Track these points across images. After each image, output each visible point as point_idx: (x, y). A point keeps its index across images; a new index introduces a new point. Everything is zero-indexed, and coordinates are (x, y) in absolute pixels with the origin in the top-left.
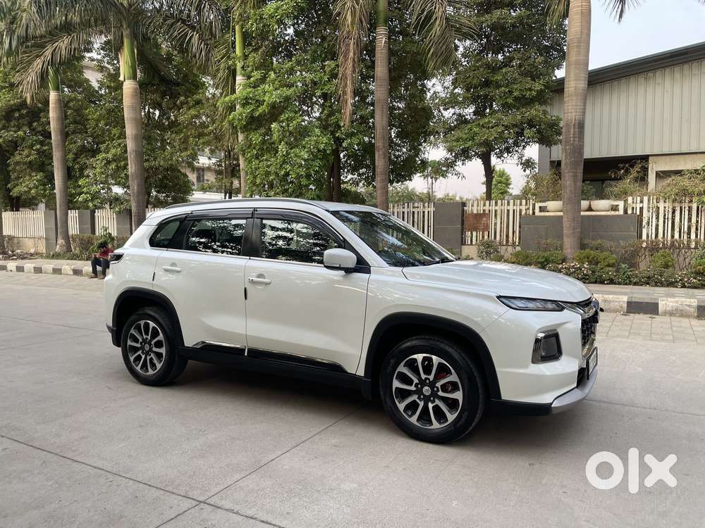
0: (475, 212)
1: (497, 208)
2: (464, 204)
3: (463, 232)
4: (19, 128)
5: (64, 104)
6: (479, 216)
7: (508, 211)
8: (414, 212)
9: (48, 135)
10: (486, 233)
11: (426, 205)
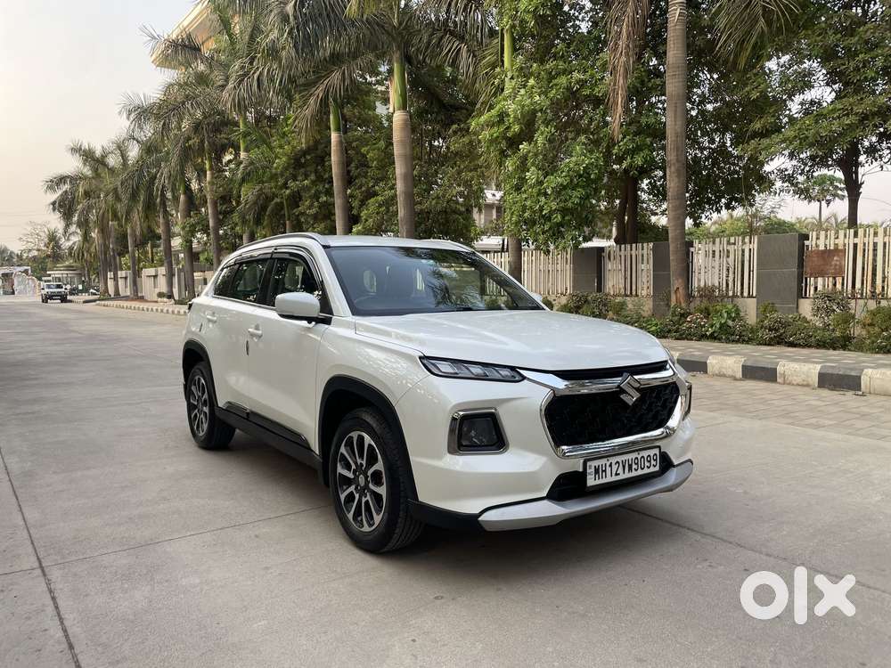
0: (822, 248)
1: (856, 240)
2: (806, 237)
3: (801, 278)
4: (306, 176)
5: (346, 147)
6: (827, 254)
7: (875, 245)
8: (728, 251)
9: (331, 182)
10: (839, 280)
11: (747, 240)
